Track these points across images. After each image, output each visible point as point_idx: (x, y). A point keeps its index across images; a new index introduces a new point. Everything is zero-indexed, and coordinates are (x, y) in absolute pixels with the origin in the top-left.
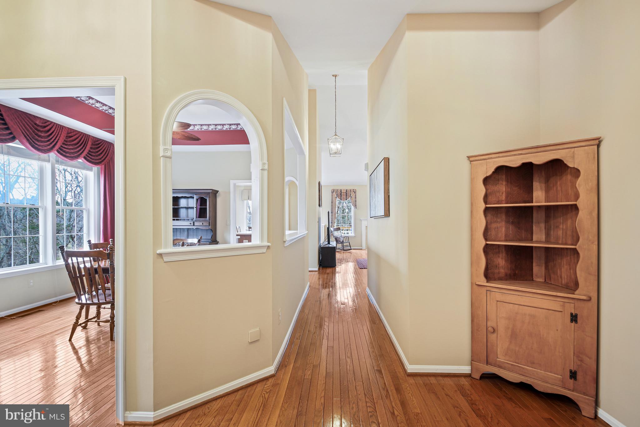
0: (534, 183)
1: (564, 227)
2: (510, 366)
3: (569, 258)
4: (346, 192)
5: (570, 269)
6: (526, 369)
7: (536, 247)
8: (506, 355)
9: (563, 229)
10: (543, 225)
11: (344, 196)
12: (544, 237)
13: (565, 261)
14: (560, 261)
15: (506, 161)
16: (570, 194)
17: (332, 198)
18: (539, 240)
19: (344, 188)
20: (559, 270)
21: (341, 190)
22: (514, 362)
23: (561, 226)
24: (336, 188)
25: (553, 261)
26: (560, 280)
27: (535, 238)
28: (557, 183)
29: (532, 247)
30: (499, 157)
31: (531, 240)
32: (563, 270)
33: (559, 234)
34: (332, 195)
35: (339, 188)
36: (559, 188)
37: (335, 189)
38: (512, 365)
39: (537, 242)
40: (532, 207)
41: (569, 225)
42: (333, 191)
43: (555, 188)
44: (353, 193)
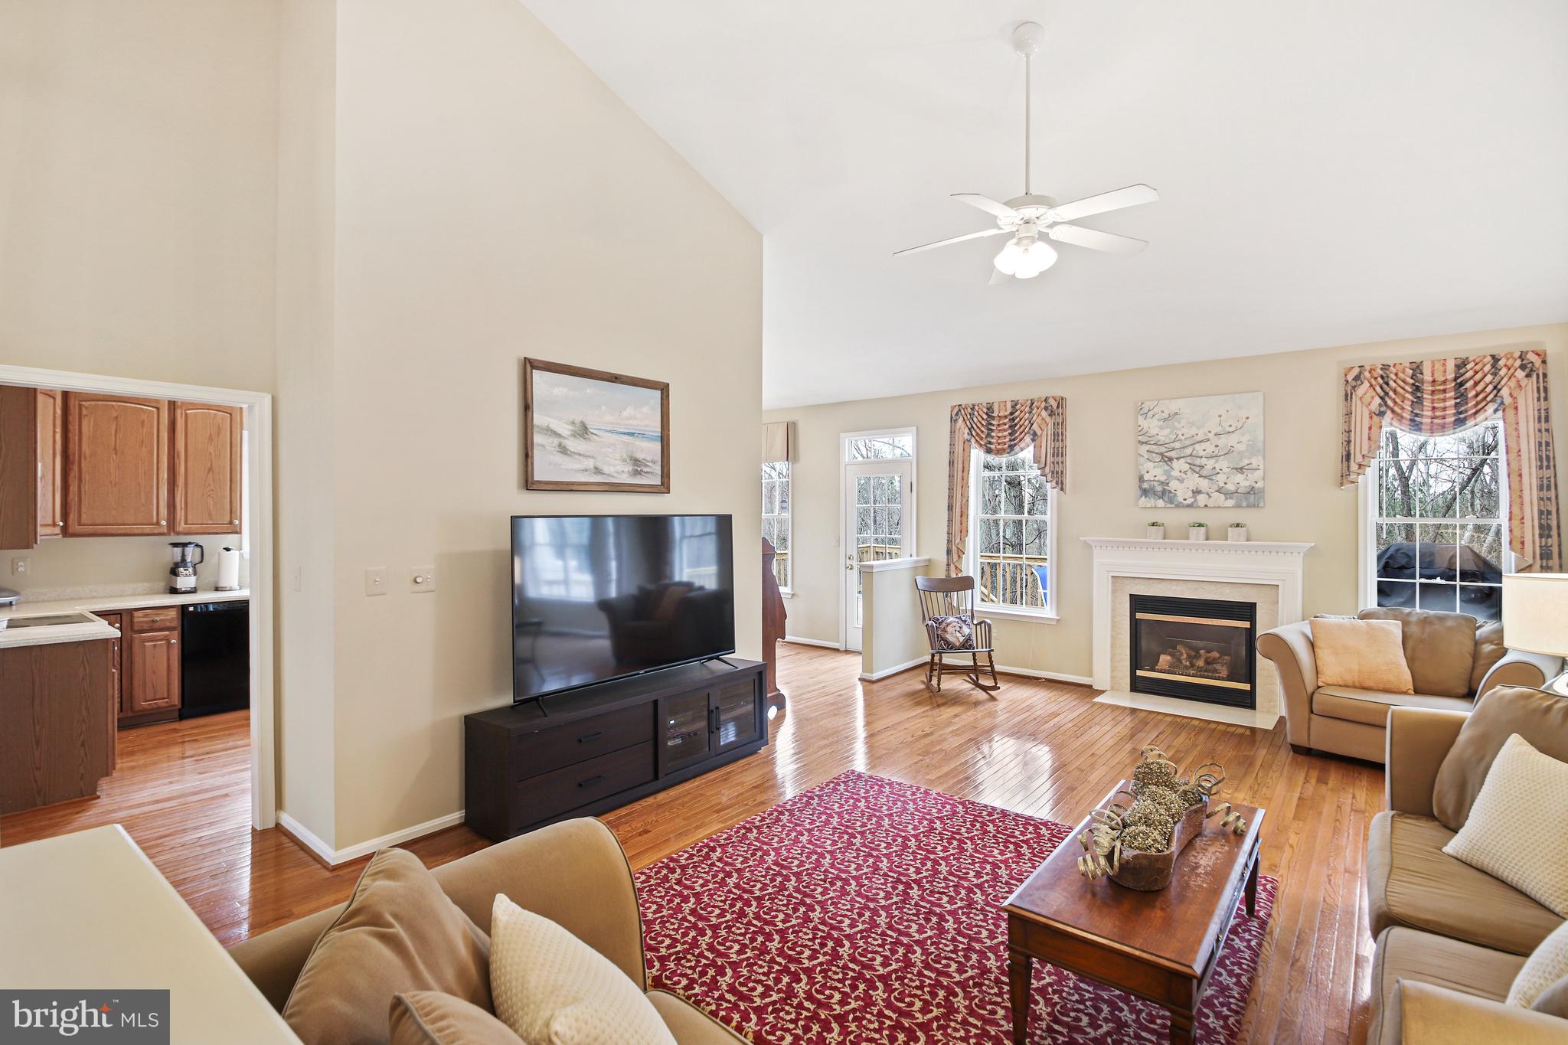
4: (1012, 414)
11: (1005, 430)
17: (952, 445)
19: (1001, 397)
21: (990, 409)
24: (966, 400)
34: (952, 432)
35: (982, 398)
37: (963, 403)
42: (957, 414)
44: (1044, 414)
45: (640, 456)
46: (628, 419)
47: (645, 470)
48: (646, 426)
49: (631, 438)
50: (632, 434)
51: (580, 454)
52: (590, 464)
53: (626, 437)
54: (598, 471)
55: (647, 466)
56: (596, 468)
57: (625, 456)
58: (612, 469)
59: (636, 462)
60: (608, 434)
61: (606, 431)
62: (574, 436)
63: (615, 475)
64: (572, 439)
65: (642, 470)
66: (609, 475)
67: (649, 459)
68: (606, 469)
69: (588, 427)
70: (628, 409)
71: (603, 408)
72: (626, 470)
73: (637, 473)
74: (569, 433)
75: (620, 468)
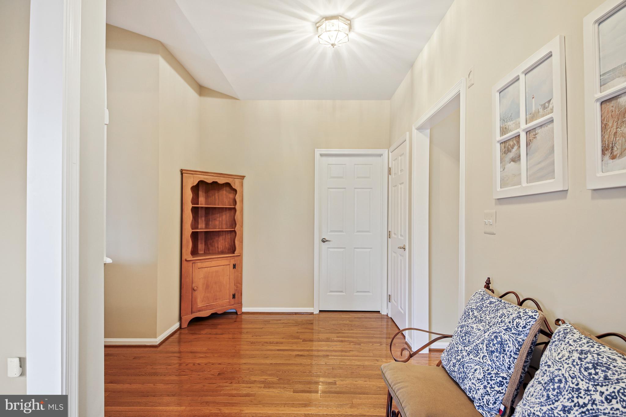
0: (199, 192)
1: (220, 220)
2: (205, 307)
3: (224, 236)
5: (225, 242)
6: (214, 304)
7: (200, 232)
8: (202, 301)
9: (219, 221)
10: (203, 219)
12: (204, 226)
13: (221, 238)
14: (217, 239)
15: (204, 178)
16: (225, 201)
18: (202, 228)
20: (216, 244)
22: (207, 304)
23: (218, 219)
25: (212, 239)
26: (217, 249)
27: (199, 227)
28: (215, 194)
29: (198, 232)
30: (201, 175)
31: (197, 228)
32: (219, 243)
33: (216, 223)
36: (217, 197)
38: (206, 306)
39: (201, 229)
40: (198, 207)
41: (224, 219)
43: (213, 197)
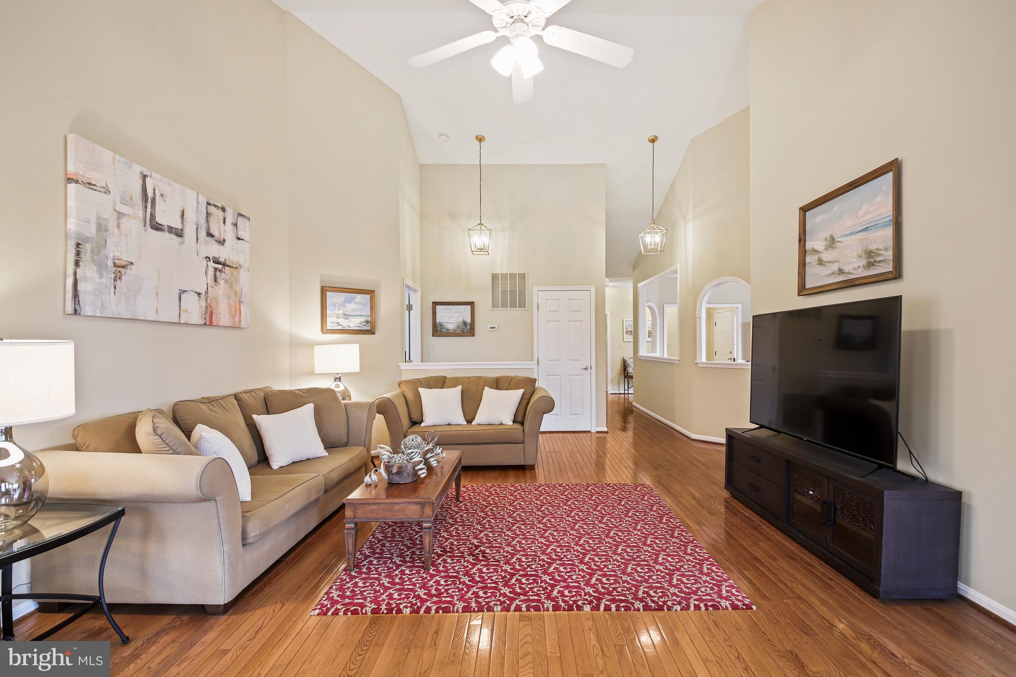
45: (873, 247)
46: (863, 216)
47: (878, 259)
48: (879, 215)
49: (865, 233)
50: (866, 229)
51: (830, 262)
52: (835, 267)
53: (862, 233)
54: (841, 272)
55: (879, 255)
56: (840, 270)
57: (860, 252)
58: (851, 267)
59: (870, 254)
60: (848, 238)
61: (847, 235)
62: (826, 249)
63: (853, 271)
64: (825, 252)
65: (875, 261)
66: (849, 273)
67: (881, 248)
68: (846, 269)
69: (835, 237)
70: (863, 208)
71: (845, 216)
72: (861, 265)
73: (870, 265)
74: (823, 248)
75: (856, 265)
